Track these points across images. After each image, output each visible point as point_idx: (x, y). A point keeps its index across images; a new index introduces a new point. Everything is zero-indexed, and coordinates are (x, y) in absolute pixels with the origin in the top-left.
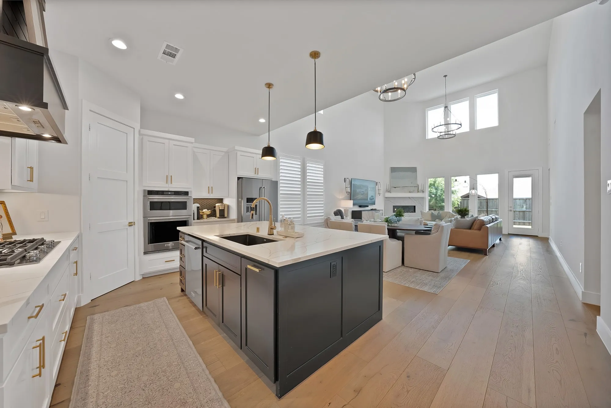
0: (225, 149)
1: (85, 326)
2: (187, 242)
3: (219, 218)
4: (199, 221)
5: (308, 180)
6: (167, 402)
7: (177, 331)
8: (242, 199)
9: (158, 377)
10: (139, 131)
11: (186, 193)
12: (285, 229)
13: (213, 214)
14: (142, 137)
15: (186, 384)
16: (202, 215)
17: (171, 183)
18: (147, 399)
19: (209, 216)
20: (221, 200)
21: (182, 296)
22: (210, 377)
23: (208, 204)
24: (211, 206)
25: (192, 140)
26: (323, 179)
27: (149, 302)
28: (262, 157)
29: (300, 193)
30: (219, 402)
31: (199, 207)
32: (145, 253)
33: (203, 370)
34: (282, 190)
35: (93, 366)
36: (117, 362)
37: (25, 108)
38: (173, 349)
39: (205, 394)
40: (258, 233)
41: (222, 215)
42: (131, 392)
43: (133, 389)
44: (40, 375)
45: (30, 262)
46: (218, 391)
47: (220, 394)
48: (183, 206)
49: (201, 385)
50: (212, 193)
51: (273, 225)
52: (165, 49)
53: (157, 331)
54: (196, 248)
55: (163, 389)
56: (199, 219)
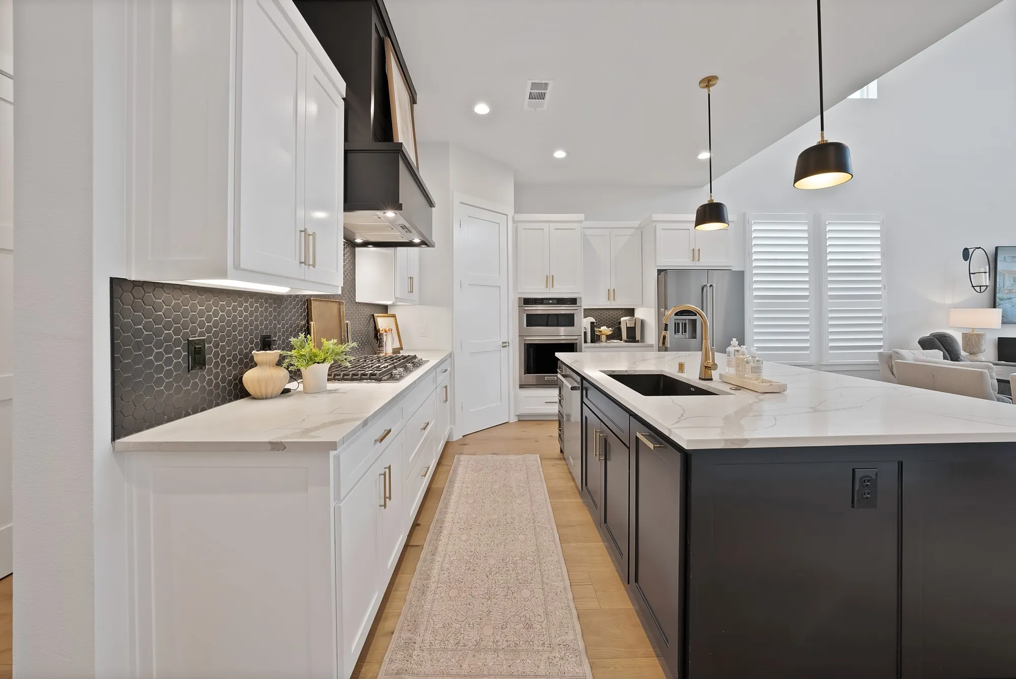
0: (636, 223)
1: (451, 466)
2: (564, 377)
3: (626, 341)
4: (593, 344)
5: (829, 264)
6: (509, 610)
7: (542, 510)
8: (666, 308)
9: (507, 567)
10: (513, 218)
11: (573, 301)
12: (737, 370)
13: (616, 335)
14: (516, 225)
15: (537, 598)
16: (599, 336)
17: (553, 287)
18: (488, 592)
19: (609, 337)
20: (630, 312)
21: (560, 459)
22: (572, 605)
23: (609, 318)
24: (614, 321)
25: (581, 217)
26: (879, 257)
27: (518, 456)
28: (696, 226)
29: (807, 294)
30: (577, 656)
31: (594, 323)
32: (522, 386)
33: (565, 589)
34: (755, 288)
35: (449, 518)
36: (470, 524)
37: (390, 214)
38: (532, 536)
39: (559, 629)
40: (680, 374)
41: (632, 338)
42: (475, 572)
43: (477, 569)
44: (385, 506)
45: (395, 380)
46: (579, 636)
47: (581, 644)
48: (568, 320)
49: (557, 612)
50: (614, 300)
51: (711, 361)
52: (531, 91)
53: (519, 501)
54: (573, 388)
55: (509, 588)
56: (595, 343)
